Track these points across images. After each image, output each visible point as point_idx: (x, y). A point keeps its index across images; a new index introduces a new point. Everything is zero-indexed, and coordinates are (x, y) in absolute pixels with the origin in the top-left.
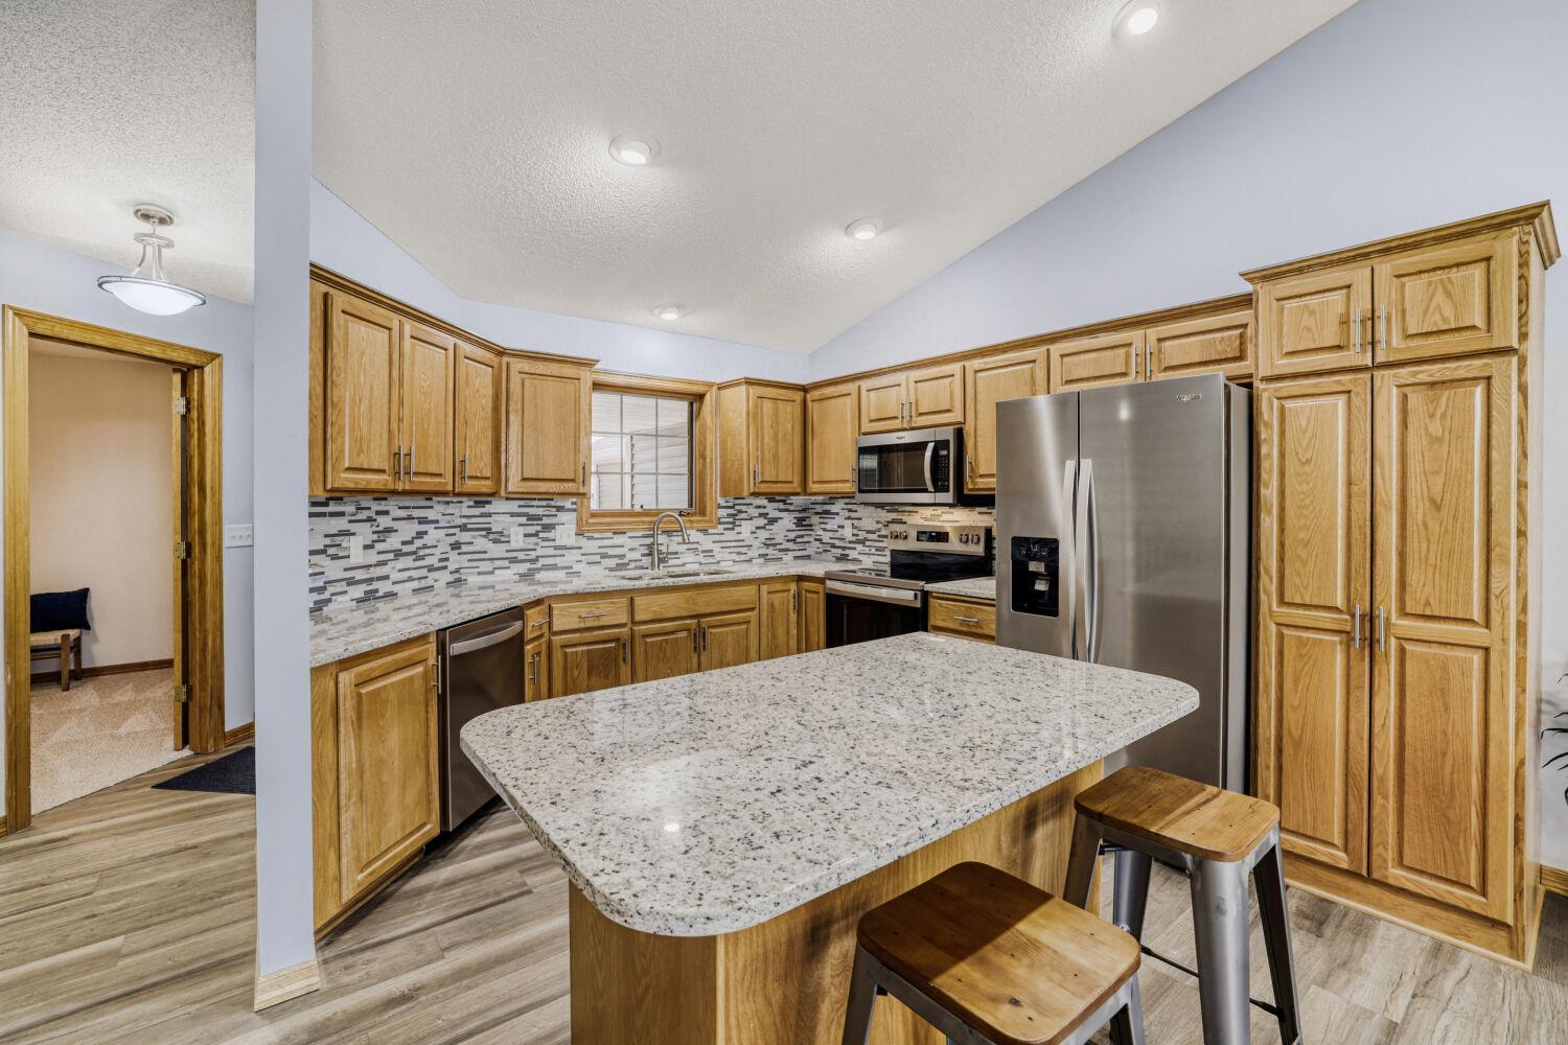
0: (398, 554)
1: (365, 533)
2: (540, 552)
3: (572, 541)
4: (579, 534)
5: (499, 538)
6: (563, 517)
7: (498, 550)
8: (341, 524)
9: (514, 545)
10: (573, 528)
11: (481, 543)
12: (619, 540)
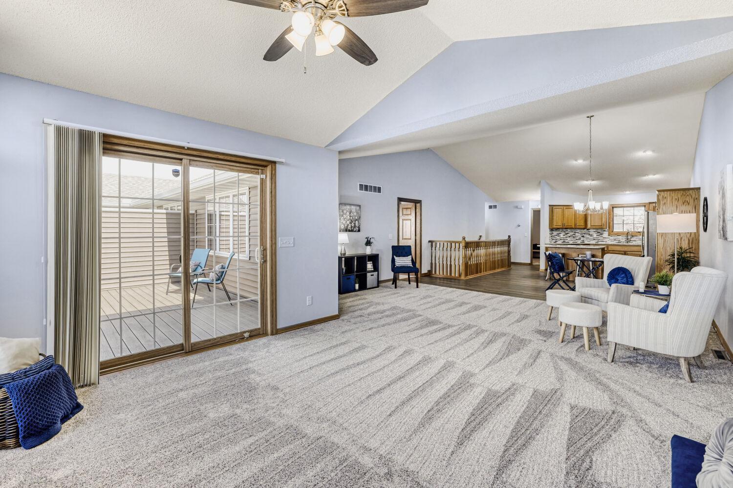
0: (569, 237)
1: (564, 233)
2: (599, 238)
3: (607, 237)
4: (609, 235)
5: (591, 235)
6: (605, 232)
7: (592, 238)
8: (560, 232)
9: (594, 237)
10: (607, 234)
11: (588, 236)
12: (619, 237)
